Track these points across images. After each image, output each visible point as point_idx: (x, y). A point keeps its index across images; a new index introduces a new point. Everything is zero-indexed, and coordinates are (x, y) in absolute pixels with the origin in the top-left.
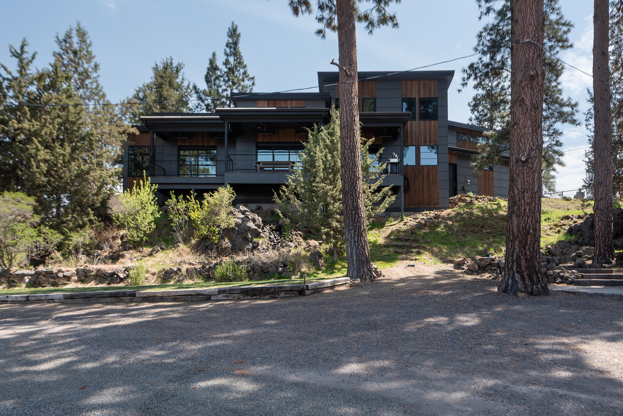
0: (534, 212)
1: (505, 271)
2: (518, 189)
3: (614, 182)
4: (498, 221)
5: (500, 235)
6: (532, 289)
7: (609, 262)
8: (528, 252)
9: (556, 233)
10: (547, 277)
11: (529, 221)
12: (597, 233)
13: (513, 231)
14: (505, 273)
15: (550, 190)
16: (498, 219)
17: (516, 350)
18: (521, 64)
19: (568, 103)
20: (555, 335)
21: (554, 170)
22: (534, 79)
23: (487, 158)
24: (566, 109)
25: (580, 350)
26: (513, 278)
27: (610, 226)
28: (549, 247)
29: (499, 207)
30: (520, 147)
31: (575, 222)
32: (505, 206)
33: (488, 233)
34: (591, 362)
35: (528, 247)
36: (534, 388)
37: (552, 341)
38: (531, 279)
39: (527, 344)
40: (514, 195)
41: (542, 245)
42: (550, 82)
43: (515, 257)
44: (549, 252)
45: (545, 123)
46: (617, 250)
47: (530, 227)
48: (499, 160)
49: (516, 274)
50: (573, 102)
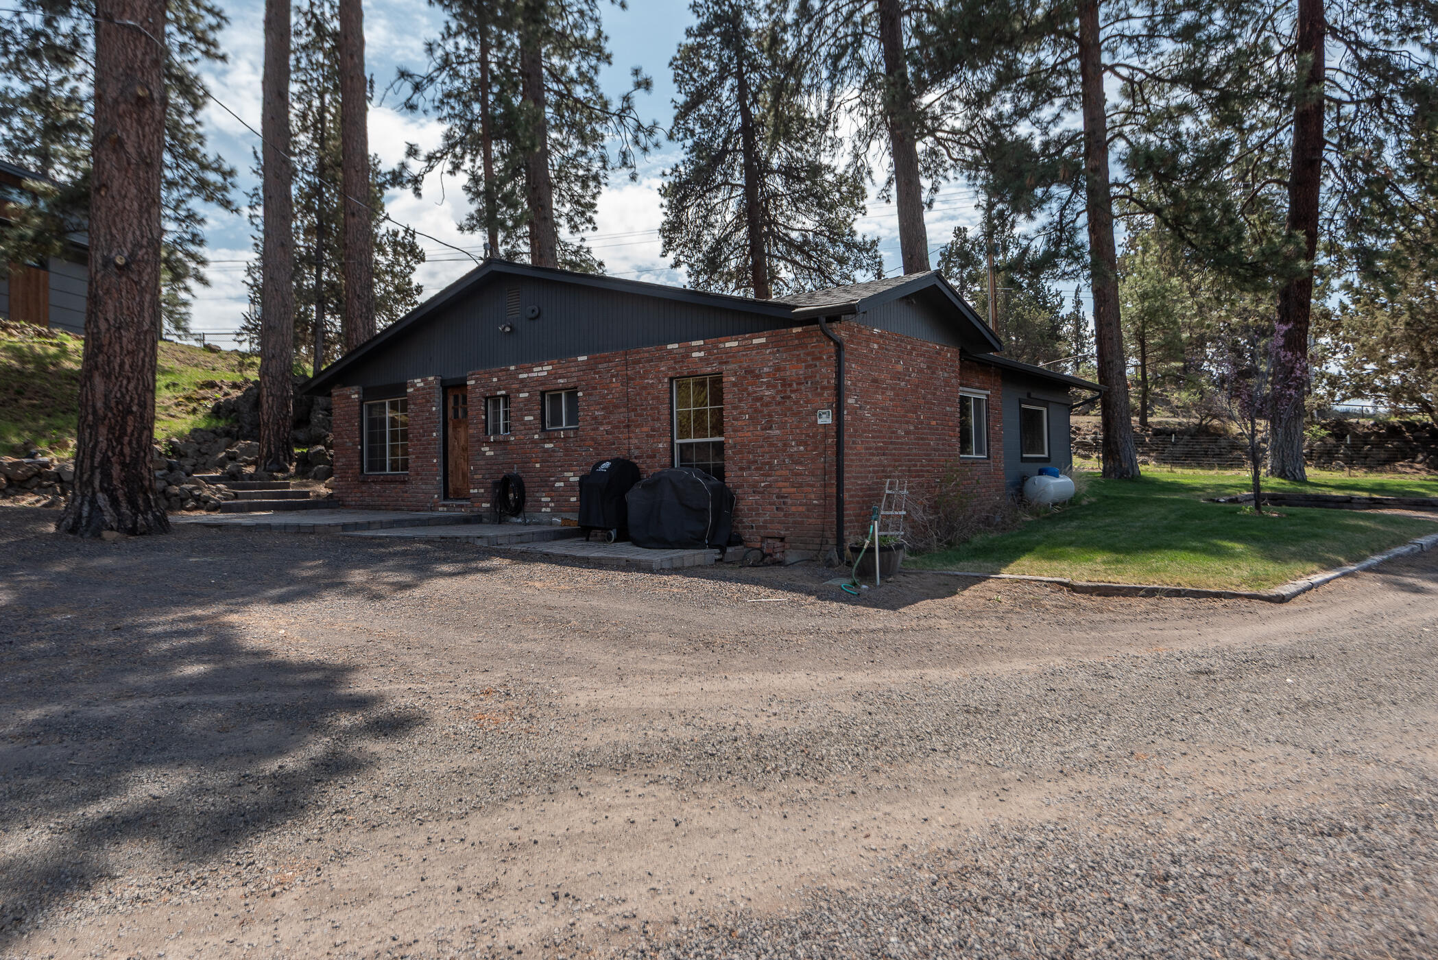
0: (141, 371)
1: (73, 489)
2: (107, 320)
3: (295, 327)
4: (59, 381)
5: (64, 412)
6: (135, 523)
7: (284, 470)
8: (127, 450)
9: (188, 413)
10: (168, 499)
11: (131, 387)
12: (265, 417)
13: (94, 406)
14: (74, 493)
15: (177, 328)
16: (60, 377)
17: (94, 643)
18: (117, 67)
19: (215, 165)
20: (177, 604)
21: (187, 289)
22: (144, 106)
23: (34, 240)
24: (212, 177)
25: (223, 625)
26: (93, 502)
27: (288, 407)
28: (174, 439)
29: (63, 351)
30: (112, 235)
31: (226, 394)
32: (77, 351)
33: (34, 406)
34: (239, 642)
35: (126, 439)
36: (129, 704)
37: (170, 617)
38: (132, 503)
39: (118, 629)
40: (99, 333)
41: (159, 433)
42: (180, 113)
43: (97, 459)
44: (174, 449)
45: (170, 193)
46: (298, 447)
47: (132, 400)
48: (65, 251)
49: (100, 495)
50: (226, 167)
